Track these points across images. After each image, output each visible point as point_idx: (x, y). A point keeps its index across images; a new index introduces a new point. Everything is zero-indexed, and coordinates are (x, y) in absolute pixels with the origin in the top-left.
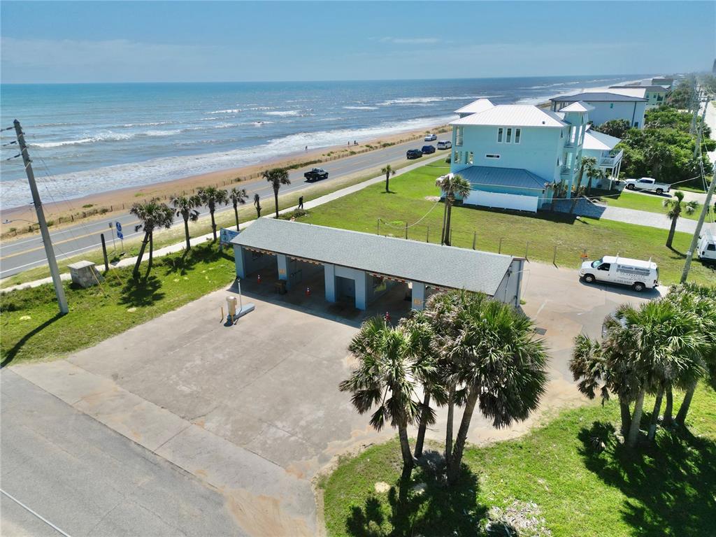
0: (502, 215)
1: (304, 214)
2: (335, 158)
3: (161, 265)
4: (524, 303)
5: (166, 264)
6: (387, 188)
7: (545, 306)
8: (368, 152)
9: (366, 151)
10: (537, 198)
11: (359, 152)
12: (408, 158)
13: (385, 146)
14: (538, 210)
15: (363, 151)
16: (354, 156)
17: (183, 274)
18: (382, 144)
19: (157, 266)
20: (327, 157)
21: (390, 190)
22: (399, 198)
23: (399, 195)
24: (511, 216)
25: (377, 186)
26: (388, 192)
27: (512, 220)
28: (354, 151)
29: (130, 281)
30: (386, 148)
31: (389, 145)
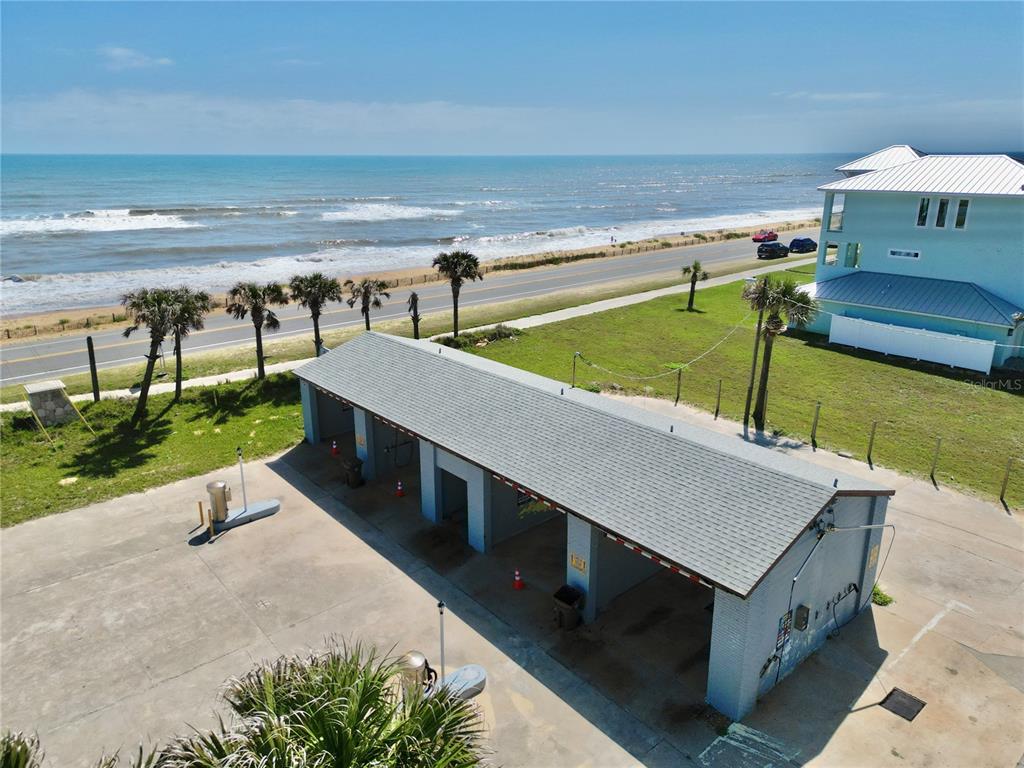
0: (907, 372)
1: (508, 336)
2: (631, 252)
3: (193, 401)
4: (884, 603)
5: (203, 401)
6: (691, 302)
7: (943, 622)
8: (696, 246)
9: (692, 243)
10: (994, 343)
11: (678, 245)
12: (760, 257)
13: (729, 237)
14: (992, 368)
15: (686, 244)
16: (667, 249)
17: (221, 421)
18: (725, 233)
19: (187, 402)
20: (619, 249)
21: (695, 307)
22: (706, 322)
23: (708, 316)
24: (927, 376)
25: (676, 298)
26: (690, 309)
27: (926, 384)
28: (670, 242)
29: (121, 425)
30: (731, 241)
31: (737, 236)
